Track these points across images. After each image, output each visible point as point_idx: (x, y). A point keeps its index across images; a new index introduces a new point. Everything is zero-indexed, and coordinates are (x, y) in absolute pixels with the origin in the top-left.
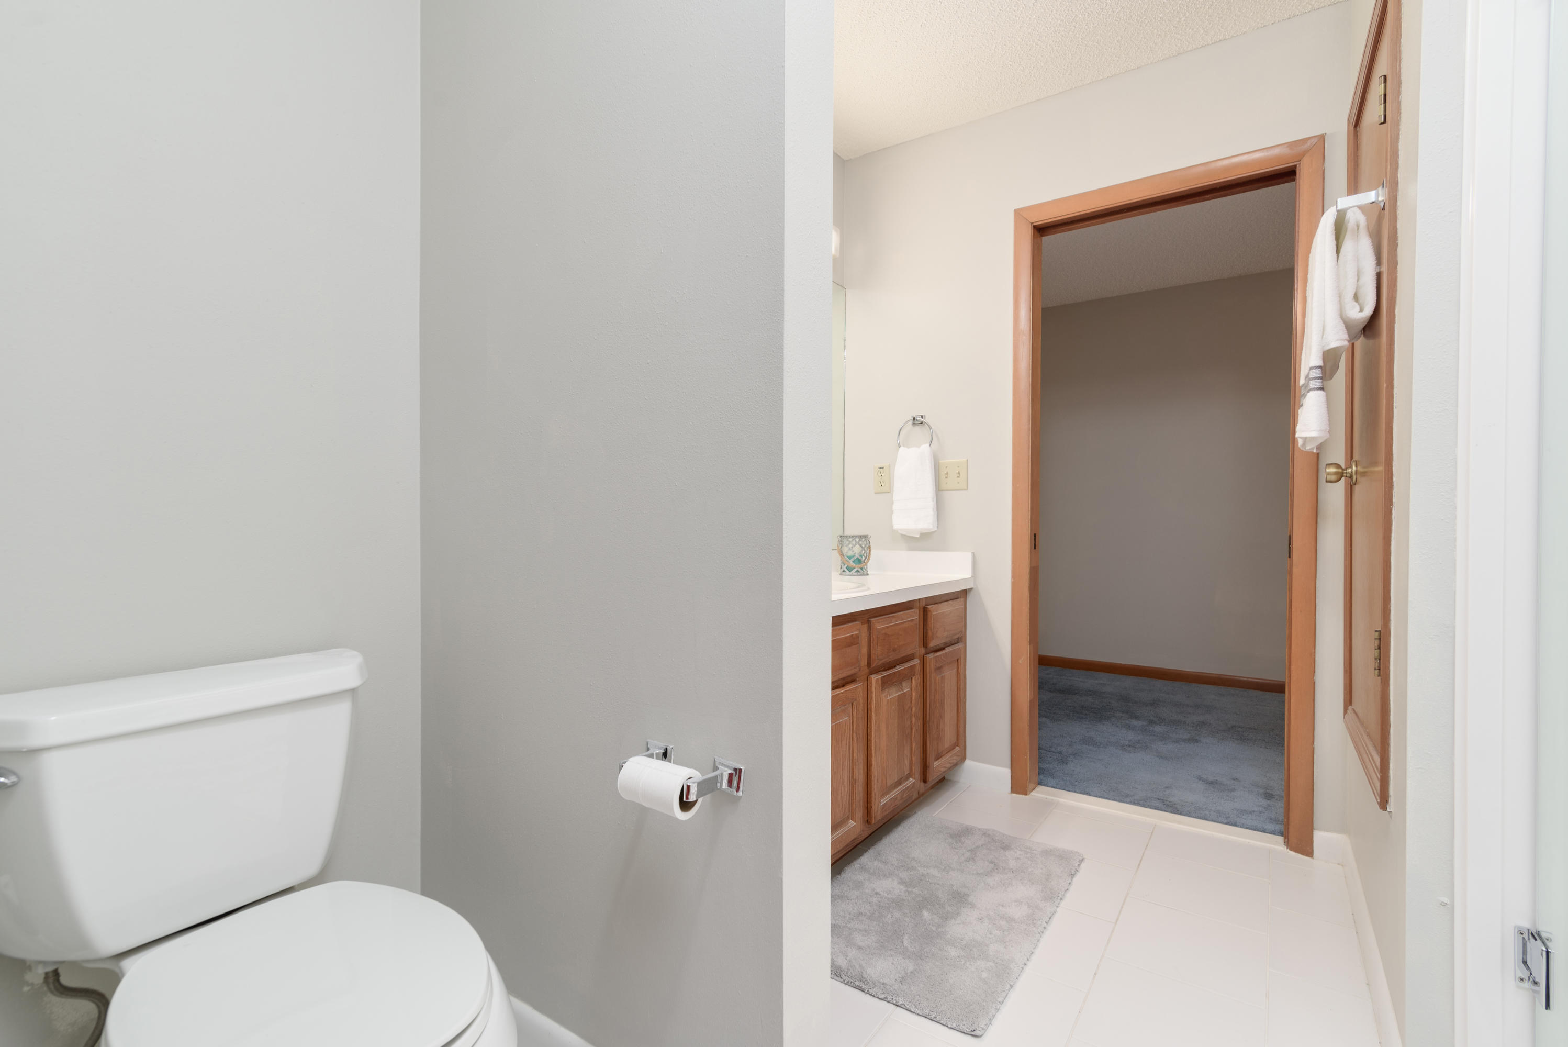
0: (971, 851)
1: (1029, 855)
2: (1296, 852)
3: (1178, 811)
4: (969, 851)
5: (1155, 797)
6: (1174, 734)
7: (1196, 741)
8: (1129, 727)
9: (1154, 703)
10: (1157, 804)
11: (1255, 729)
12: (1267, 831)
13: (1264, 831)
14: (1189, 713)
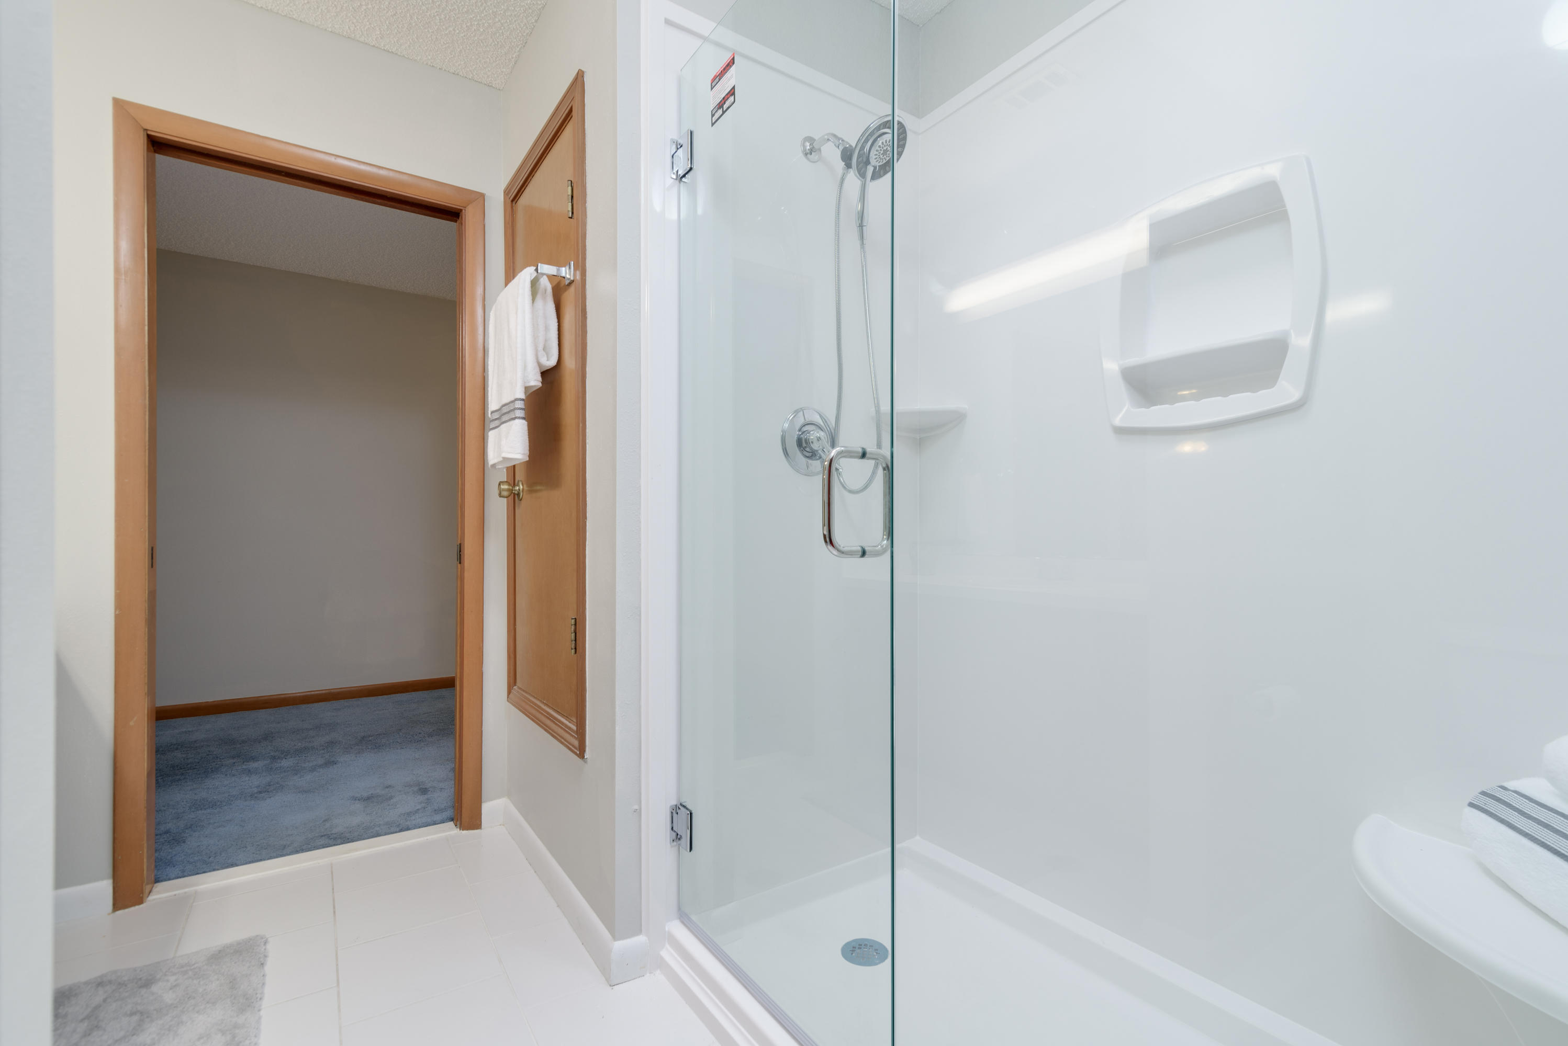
0: (88, 1017)
1: (190, 973)
2: (467, 830)
3: (348, 839)
4: (82, 1020)
5: (317, 835)
6: (307, 763)
7: (334, 763)
8: (249, 772)
9: (268, 737)
10: (323, 841)
11: (384, 734)
12: (437, 823)
13: (435, 823)
14: (313, 737)
